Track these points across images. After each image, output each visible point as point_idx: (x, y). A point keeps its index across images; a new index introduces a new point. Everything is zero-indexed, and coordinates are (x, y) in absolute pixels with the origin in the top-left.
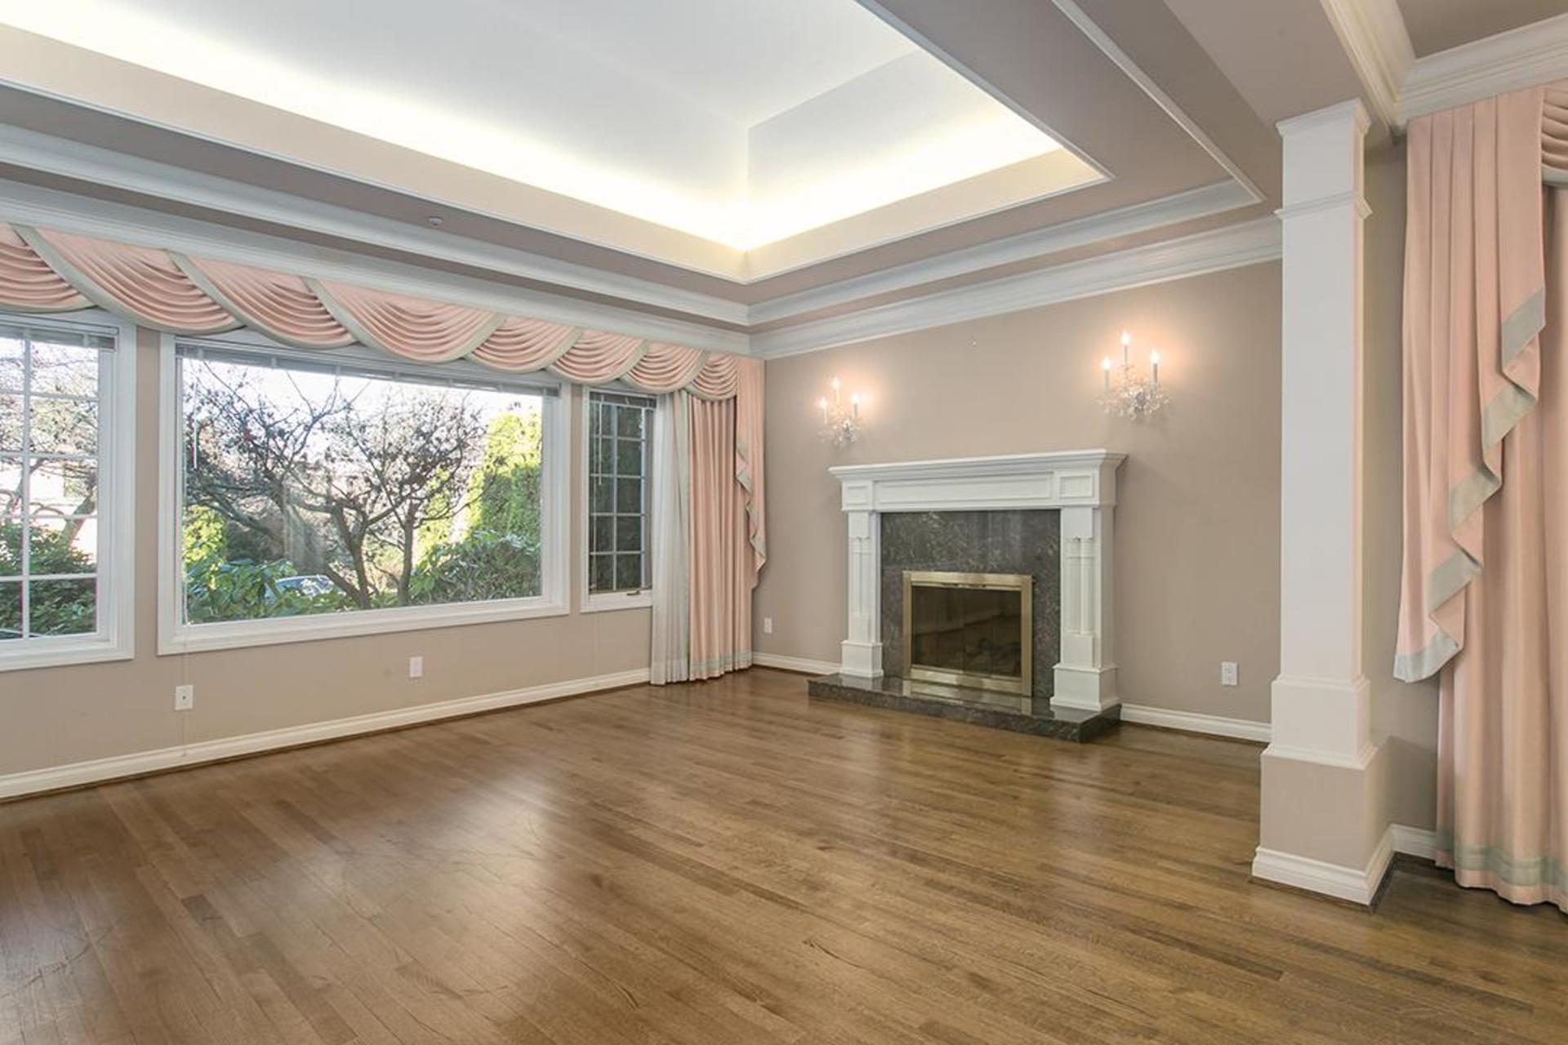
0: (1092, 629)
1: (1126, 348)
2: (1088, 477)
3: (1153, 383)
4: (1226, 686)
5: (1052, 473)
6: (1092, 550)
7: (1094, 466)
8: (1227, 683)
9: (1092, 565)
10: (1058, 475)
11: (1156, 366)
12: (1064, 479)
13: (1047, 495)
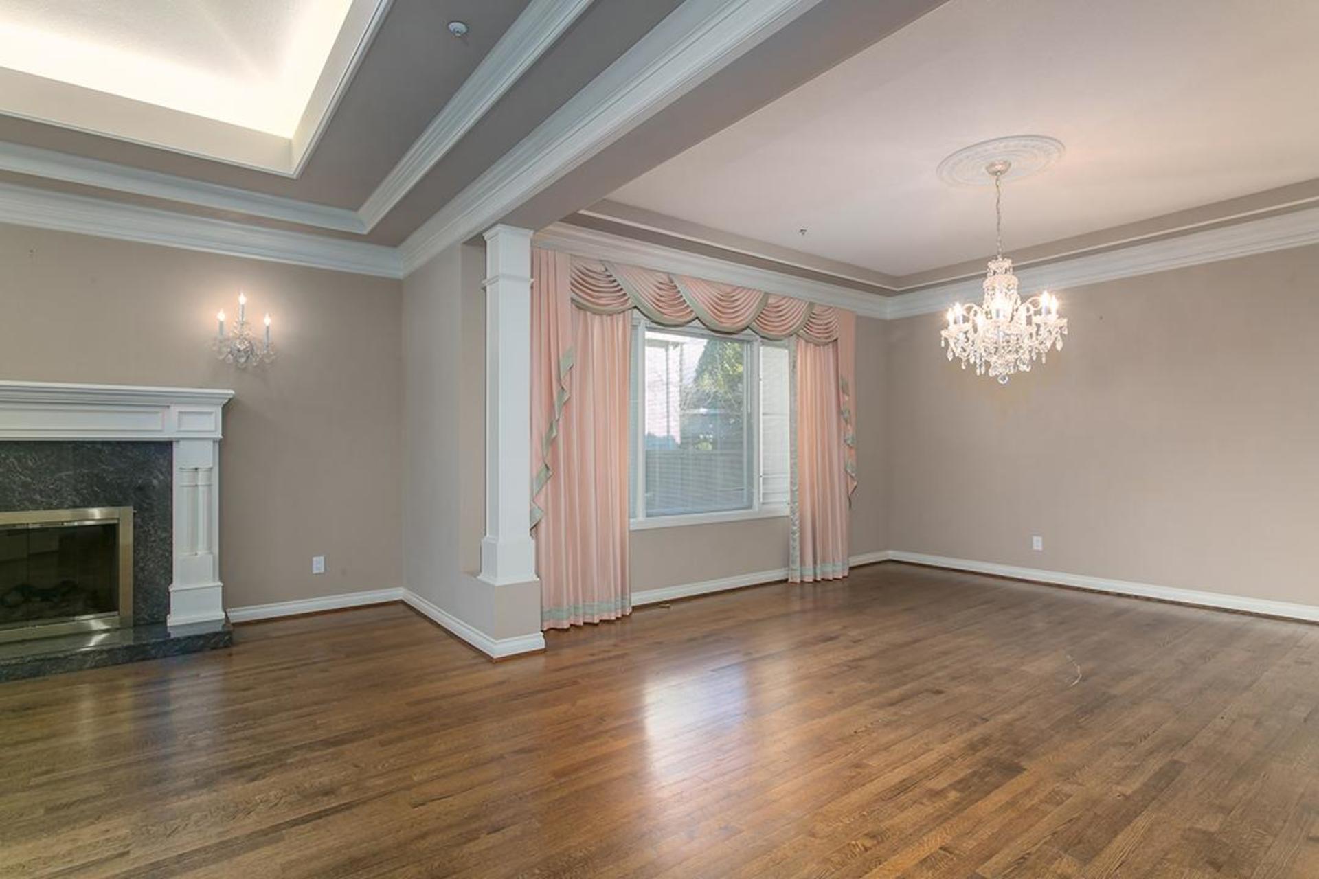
0: (210, 548)
1: (243, 306)
2: (210, 413)
3: (266, 341)
4: (316, 574)
5: (168, 407)
6: (210, 479)
7: (217, 405)
8: (318, 572)
9: (210, 492)
10: (175, 410)
11: (268, 328)
12: (181, 413)
13: (159, 428)
